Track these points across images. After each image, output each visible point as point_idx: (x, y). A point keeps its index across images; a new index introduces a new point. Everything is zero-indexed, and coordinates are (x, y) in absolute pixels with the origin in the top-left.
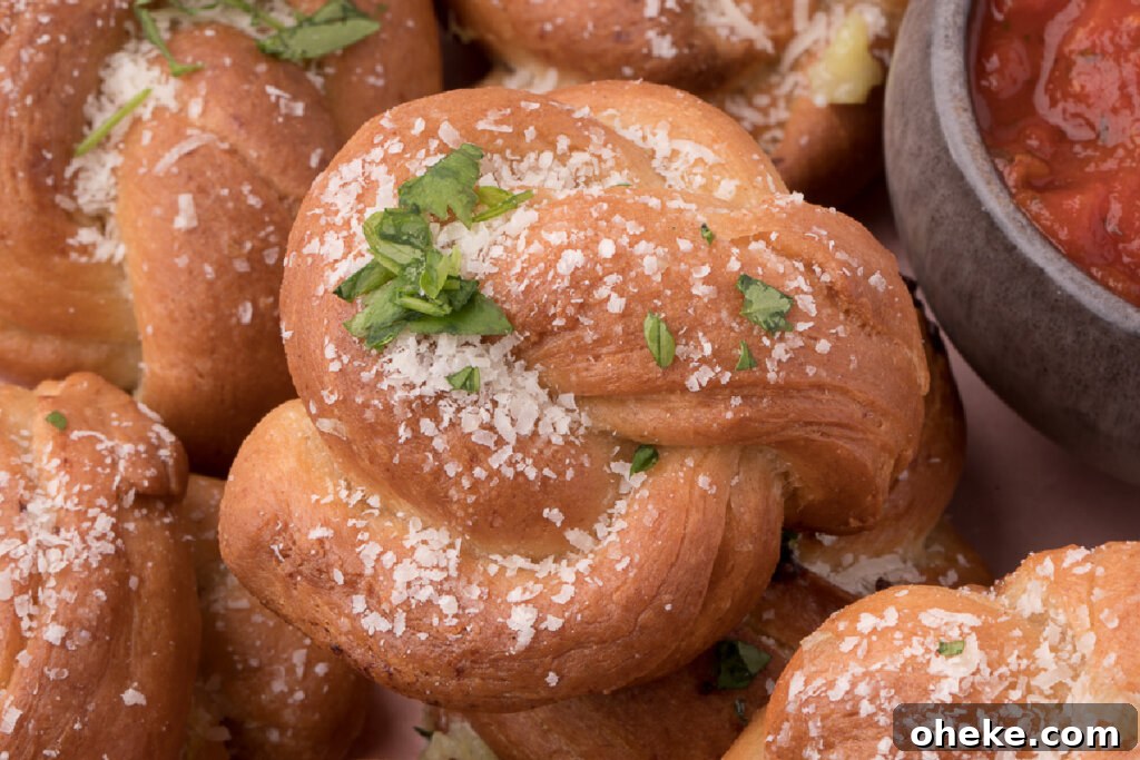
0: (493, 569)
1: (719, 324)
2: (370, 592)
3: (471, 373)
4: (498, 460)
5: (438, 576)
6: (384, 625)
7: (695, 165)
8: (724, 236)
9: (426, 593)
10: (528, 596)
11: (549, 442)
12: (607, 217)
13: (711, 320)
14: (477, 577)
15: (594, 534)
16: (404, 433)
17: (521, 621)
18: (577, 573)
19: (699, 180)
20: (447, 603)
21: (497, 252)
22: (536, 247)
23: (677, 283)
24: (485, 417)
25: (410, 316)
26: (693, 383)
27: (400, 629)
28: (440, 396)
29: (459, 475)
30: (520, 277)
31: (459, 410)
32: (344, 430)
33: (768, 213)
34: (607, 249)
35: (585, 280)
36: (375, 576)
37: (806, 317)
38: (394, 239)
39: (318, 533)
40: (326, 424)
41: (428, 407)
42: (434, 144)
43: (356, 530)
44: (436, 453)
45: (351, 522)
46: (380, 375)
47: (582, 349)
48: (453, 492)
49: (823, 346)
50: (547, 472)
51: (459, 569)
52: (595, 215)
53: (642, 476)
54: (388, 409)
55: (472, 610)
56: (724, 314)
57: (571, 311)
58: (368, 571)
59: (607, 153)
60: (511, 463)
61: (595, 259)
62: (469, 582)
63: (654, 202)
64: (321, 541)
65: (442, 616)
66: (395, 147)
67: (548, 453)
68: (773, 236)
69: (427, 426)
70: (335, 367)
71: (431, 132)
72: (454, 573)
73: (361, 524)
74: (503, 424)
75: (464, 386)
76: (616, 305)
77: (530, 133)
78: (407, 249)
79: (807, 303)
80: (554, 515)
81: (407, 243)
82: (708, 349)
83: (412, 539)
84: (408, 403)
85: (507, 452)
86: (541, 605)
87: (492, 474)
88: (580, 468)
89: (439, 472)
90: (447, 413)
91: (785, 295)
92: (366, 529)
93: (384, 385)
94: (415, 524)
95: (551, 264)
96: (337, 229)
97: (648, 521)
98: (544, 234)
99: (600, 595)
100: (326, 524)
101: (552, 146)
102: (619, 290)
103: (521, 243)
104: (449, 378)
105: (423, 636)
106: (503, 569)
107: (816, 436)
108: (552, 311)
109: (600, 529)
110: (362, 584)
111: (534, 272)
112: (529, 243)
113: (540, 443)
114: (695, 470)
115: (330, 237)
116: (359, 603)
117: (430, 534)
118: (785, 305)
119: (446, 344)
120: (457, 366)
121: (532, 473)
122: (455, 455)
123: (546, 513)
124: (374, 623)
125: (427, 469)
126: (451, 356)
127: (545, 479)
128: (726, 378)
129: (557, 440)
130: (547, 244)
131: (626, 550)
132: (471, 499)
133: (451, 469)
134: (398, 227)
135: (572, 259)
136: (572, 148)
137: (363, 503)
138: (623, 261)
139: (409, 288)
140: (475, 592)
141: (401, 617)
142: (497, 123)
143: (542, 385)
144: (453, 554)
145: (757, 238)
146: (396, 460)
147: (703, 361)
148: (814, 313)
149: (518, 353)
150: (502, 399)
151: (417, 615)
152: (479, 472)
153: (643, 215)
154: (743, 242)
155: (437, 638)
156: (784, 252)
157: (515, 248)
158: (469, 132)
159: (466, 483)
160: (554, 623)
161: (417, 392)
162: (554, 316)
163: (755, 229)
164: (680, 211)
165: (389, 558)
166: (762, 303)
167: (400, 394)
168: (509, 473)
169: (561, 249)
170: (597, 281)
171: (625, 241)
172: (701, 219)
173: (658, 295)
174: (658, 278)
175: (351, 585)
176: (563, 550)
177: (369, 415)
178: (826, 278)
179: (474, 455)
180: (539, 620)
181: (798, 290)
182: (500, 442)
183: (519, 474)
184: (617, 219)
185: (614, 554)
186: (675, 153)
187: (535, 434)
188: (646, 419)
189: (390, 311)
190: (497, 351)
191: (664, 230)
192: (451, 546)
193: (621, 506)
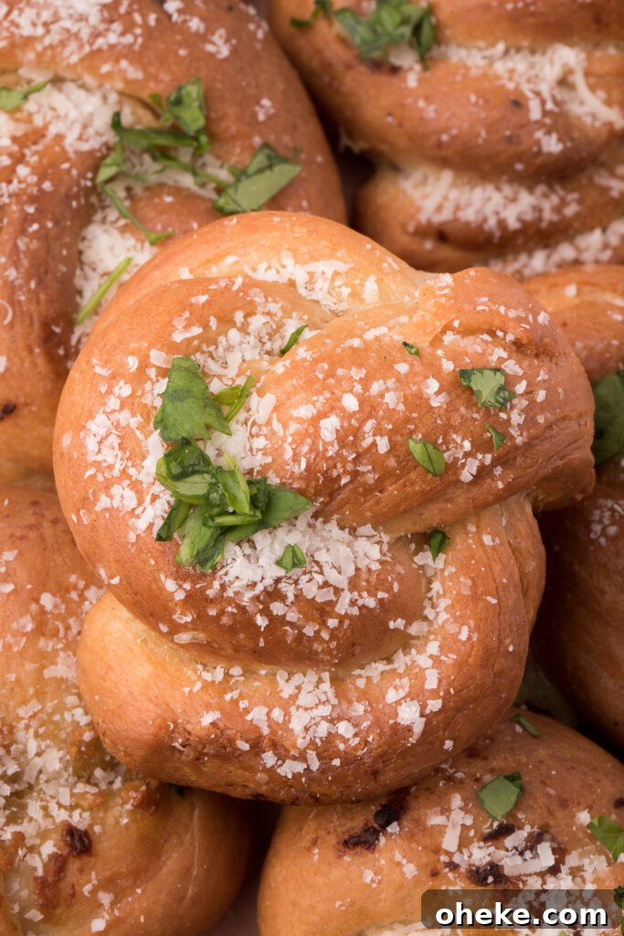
0: (361, 683)
1: (464, 420)
2: (274, 745)
3: (292, 550)
4: (343, 607)
5: (325, 711)
6: (300, 767)
7: (333, 279)
8: (422, 342)
9: (323, 730)
10: (402, 693)
11: (369, 570)
12: (331, 374)
13: (456, 420)
14: (353, 695)
15: (425, 618)
16: (261, 621)
17: (409, 715)
18: (431, 657)
19: (346, 291)
20: (344, 728)
21: (260, 443)
22: (293, 427)
23: (417, 402)
24: (319, 579)
25: (226, 531)
26: (466, 476)
27: (315, 765)
28: (278, 581)
29: (317, 633)
30: (296, 459)
31: (296, 582)
32: (202, 636)
33: (439, 306)
34: (350, 403)
35: (349, 436)
36: (273, 732)
37: (518, 379)
38: (182, 476)
39: (208, 719)
40: (184, 637)
41: (274, 594)
42: (152, 372)
43: (235, 702)
44: (292, 624)
45: (228, 697)
46: (223, 587)
47: (368, 490)
48: (317, 647)
49: (541, 395)
50: (381, 595)
51: (337, 696)
52: (321, 376)
53: (442, 556)
54: (242, 609)
55: (365, 724)
56: (463, 410)
57: (350, 467)
58: (266, 731)
59: (274, 307)
60: (353, 603)
61: (345, 415)
62: (350, 702)
63: (356, 342)
64: (213, 724)
65: (345, 741)
66: (125, 390)
67: (373, 579)
68: (456, 324)
69: (277, 608)
70: (180, 596)
71: (144, 364)
72: (335, 701)
73: (235, 694)
74: (332, 575)
75: (294, 565)
76: (383, 445)
77: (213, 322)
78: (196, 478)
79: (512, 367)
80: (398, 623)
81: (194, 473)
82: (467, 445)
83: (287, 690)
84: (256, 599)
85: (346, 597)
86: (417, 694)
87: (341, 619)
88: (400, 579)
89: (300, 637)
90: (289, 590)
91: (497, 370)
92: (241, 696)
93: (230, 593)
94: (281, 676)
95: (316, 435)
96: (119, 480)
97: (466, 592)
98: (294, 413)
99: (459, 665)
100: (208, 708)
101: (232, 323)
102: (378, 431)
103: (277, 426)
104: (279, 563)
105: (336, 762)
106: (369, 679)
107: (559, 463)
108: (335, 474)
109: (429, 612)
110: (265, 743)
111: (305, 449)
112: (285, 427)
113: (364, 576)
114: (479, 533)
115: (116, 490)
116: (269, 759)
117: (298, 678)
118: (500, 379)
119: (261, 538)
120: (279, 550)
121: (371, 603)
122: (308, 619)
123: (392, 625)
124: (289, 769)
125: (289, 640)
126: (270, 546)
127: (381, 601)
128: (488, 459)
129: (376, 567)
130: (300, 420)
131: (461, 621)
132: (333, 645)
133: (309, 631)
134: (181, 464)
135: (330, 426)
136: (246, 316)
137: (227, 675)
138: (369, 407)
139: (216, 511)
140: (360, 709)
141: (312, 755)
142: (187, 327)
143: (342, 528)
144: (326, 686)
145: (443, 332)
146: (262, 644)
147: (467, 455)
148: (520, 372)
149: (315, 516)
150: (322, 557)
151: (326, 749)
152: (332, 623)
153: (357, 357)
154: (437, 341)
155: (348, 759)
156: (467, 331)
157: (274, 433)
158: (171, 347)
159: (325, 636)
160: (435, 705)
161: (260, 587)
162: (339, 477)
163: (439, 324)
164: (377, 339)
165: (277, 714)
166: (486, 386)
167: (248, 595)
168: (355, 611)
169: (315, 421)
170: (357, 433)
171: (358, 388)
172: (398, 338)
173: (408, 420)
174: (401, 407)
175: (257, 746)
176: (405, 642)
177: (225, 620)
178: (510, 337)
179: (322, 611)
180: (423, 707)
181: (501, 360)
182: (337, 591)
183: (362, 608)
184: (340, 371)
185: (452, 629)
186: (311, 275)
187: (357, 569)
188: (432, 516)
189: (207, 533)
190: (302, 523)
191: (379, 361)
192: (320, 681)
193: (437, 586)
